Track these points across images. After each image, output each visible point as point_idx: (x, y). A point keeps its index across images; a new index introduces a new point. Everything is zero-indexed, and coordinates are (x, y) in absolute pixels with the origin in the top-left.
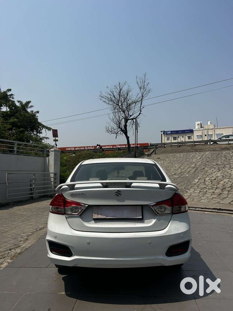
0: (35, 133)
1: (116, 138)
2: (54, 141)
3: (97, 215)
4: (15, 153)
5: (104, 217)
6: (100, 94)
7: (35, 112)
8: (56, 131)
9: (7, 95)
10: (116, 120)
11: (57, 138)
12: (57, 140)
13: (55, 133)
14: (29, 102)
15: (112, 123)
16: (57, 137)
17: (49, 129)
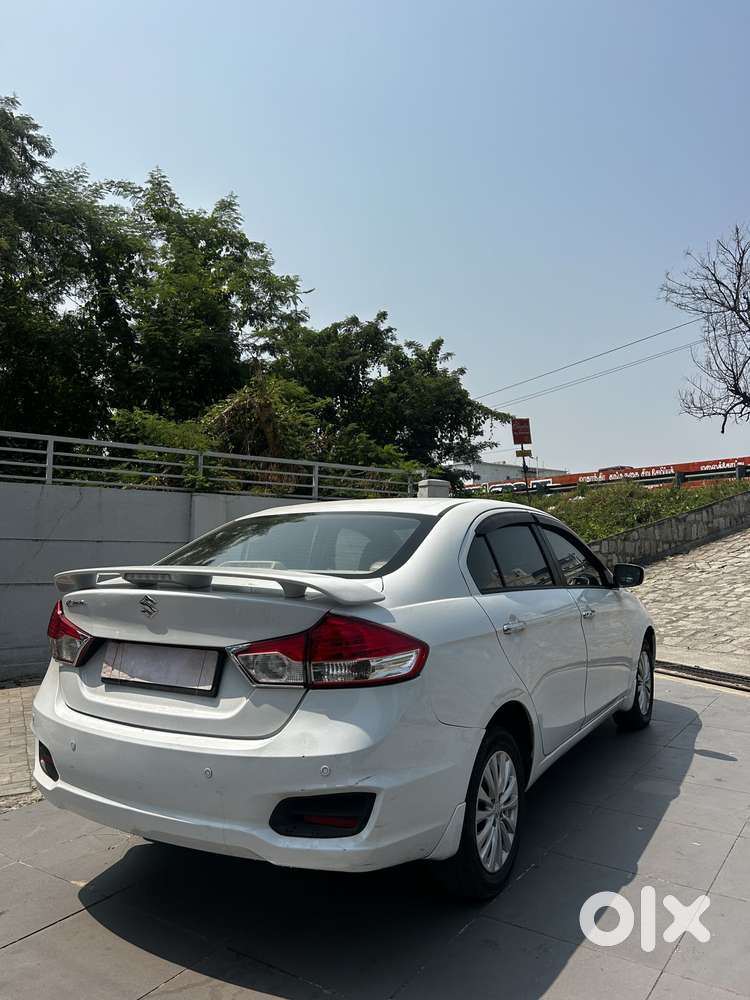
0: (464, 436)
1: (723, 432)
2: (518, 456)
3: (111, 668)
4: (315, 494)
5: (124, 676)
6: (664, 280)
7: (454, 372)
8: (526, 422)
9: (378, 332)
10: (723, 367)
11: (526, 447)
12: (528, 453)
13: (522, 432)
14: (437, 345)
15: (705, 376)
16: (529, 441)
17: (503, 418)
